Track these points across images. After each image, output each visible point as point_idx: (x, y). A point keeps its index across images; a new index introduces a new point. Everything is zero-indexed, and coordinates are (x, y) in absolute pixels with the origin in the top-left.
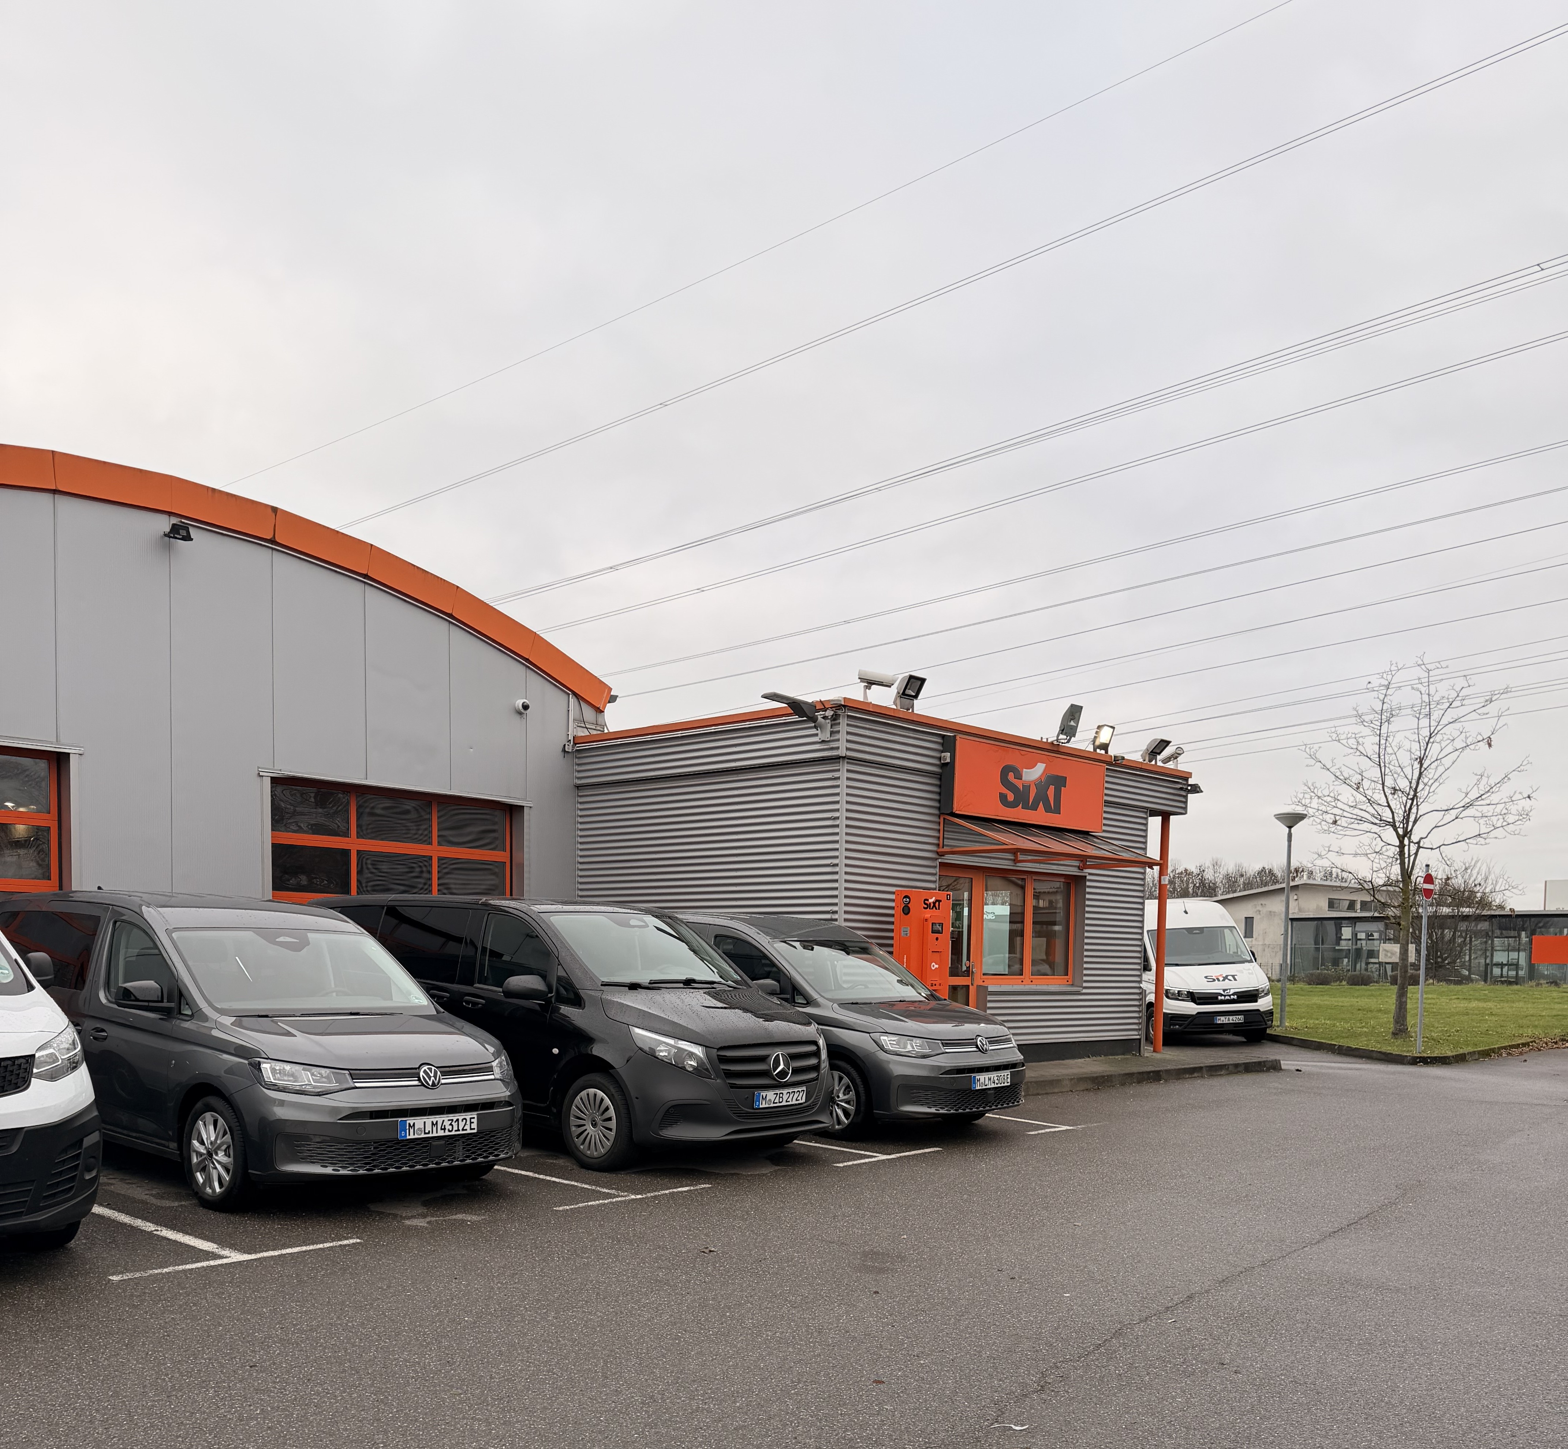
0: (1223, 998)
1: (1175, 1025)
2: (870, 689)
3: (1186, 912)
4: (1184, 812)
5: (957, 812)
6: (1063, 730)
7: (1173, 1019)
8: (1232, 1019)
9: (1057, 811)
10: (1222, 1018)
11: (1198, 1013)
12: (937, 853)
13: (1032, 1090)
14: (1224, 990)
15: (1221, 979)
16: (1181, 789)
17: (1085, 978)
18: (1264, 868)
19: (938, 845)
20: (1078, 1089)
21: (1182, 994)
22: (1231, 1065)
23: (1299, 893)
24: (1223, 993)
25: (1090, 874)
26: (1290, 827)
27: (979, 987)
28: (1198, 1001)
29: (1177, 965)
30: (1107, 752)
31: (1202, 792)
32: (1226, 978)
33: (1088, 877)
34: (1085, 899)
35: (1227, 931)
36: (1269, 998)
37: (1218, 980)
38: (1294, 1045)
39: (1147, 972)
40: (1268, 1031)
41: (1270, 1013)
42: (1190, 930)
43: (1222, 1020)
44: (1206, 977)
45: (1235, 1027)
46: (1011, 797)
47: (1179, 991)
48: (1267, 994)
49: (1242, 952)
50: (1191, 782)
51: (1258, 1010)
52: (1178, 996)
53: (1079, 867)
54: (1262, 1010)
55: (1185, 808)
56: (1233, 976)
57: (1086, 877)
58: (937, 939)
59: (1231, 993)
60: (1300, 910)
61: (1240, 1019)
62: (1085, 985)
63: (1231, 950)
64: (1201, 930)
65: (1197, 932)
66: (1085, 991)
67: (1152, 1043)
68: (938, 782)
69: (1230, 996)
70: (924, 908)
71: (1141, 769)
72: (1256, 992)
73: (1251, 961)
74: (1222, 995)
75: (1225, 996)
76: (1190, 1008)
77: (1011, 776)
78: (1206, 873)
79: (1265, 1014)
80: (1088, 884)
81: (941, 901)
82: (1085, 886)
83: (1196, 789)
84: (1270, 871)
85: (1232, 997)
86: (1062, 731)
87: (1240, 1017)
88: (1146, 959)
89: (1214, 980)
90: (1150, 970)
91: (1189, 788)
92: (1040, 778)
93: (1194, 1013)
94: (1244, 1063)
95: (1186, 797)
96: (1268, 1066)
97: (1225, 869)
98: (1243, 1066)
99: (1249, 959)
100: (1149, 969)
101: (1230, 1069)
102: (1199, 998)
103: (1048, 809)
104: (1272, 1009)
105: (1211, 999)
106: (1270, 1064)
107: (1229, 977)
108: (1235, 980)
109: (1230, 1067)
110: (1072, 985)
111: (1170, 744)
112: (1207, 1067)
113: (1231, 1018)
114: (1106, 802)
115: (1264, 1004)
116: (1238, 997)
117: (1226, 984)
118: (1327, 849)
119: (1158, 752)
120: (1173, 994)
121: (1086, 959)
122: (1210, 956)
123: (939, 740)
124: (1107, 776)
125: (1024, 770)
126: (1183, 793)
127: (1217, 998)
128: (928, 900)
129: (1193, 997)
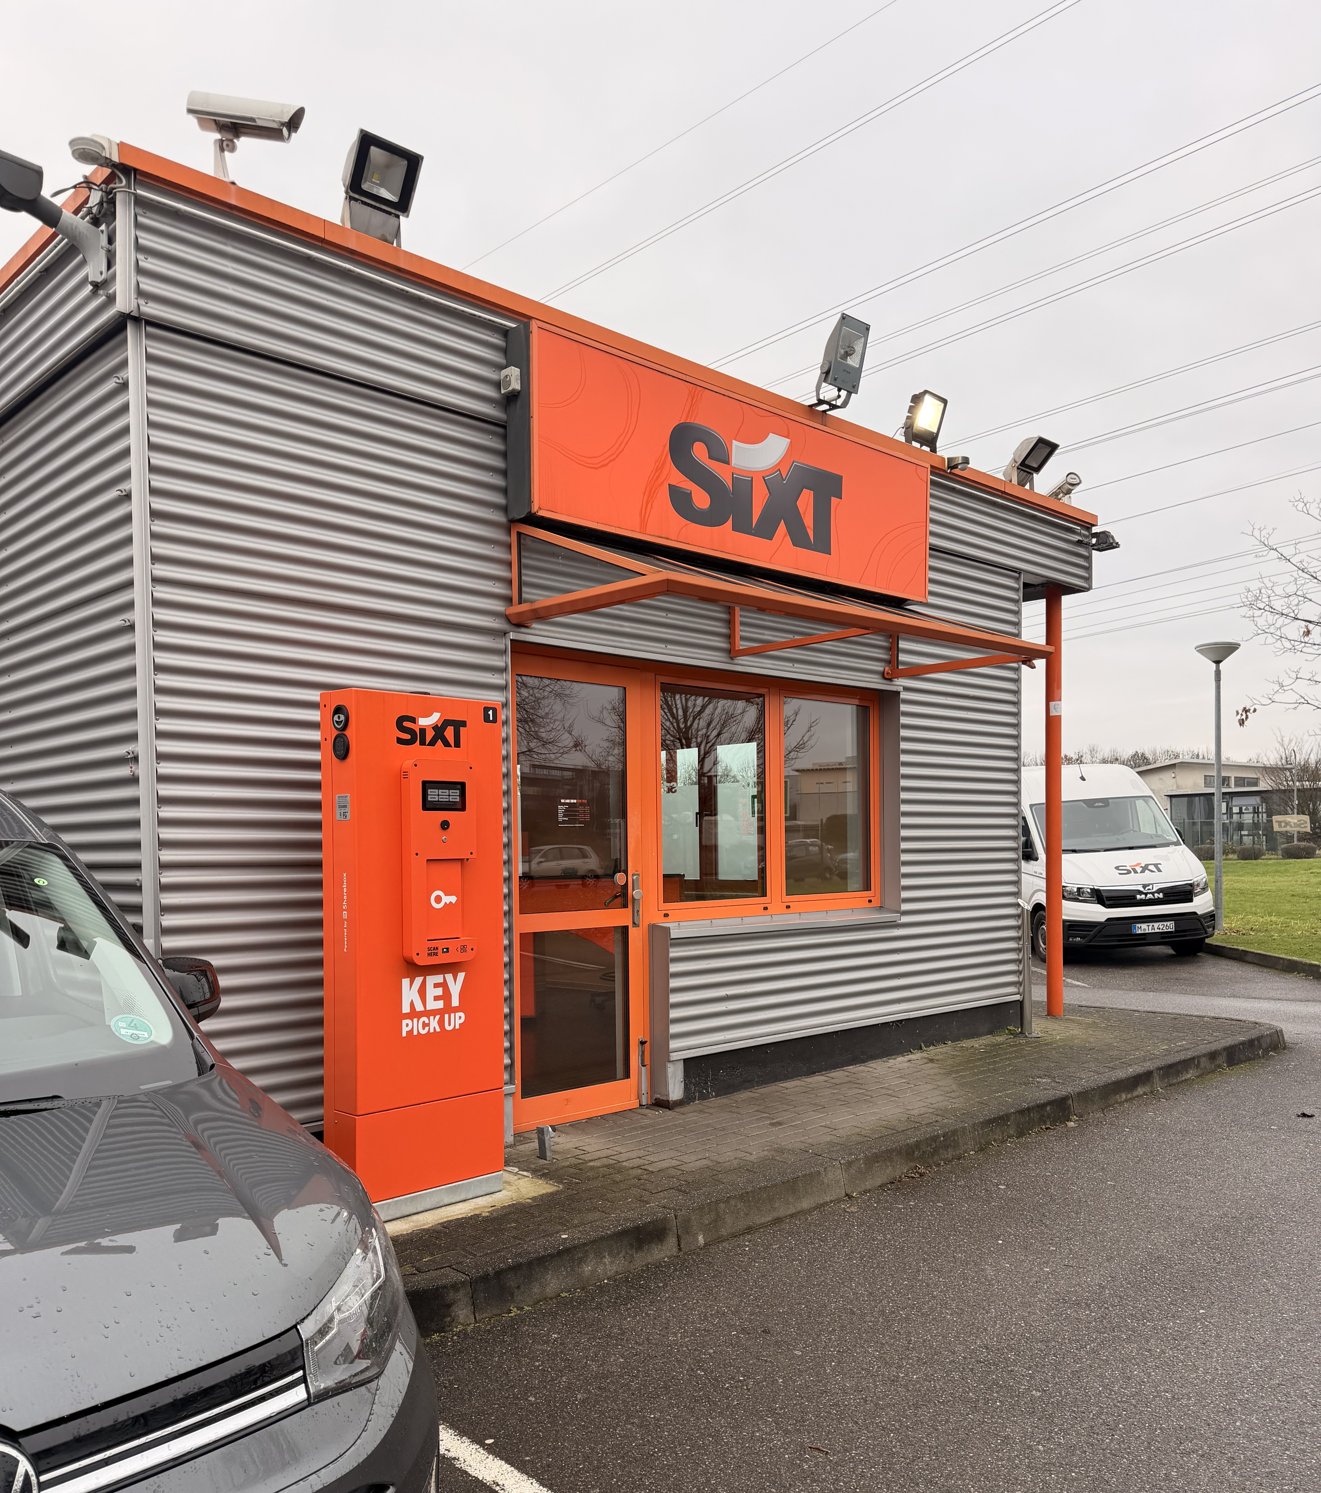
0: (1143, 896)
1: (1076, 937)
2: (233, 149)
3: (1083, 779)
4: (1086, 585)
5: (542, 513)
6: (827, 373)
7: (1072, 927)
8: (1157, 927)
9: (823, 544)
10: (1144, 926)
11: (1108, 920)
12: (507, 618)
13: (729, 1220)
14: (1144, 886)
15: (1139, 869)
16: (1079, 543)
17: (905, 894)
18: (1137, 752)
19: (508, 600)
20: (868, 1185)
21: (1083, 893)
22: (1204, 1055)
23: (1177, 770)
24: (1142, 889)
25: (906, 689)
26: (1218, 662)
27: (653, 928)
28: (1107, 903)
29: (1074, 851)
30: (934, 450)
31: (1117, 546)
32: (1145, 868)
33: (904, 695)
34: (898, 739)
35: (1140, 803)
36: (1208, 896)
37: (1136, 872)
38: (1250, 963)
39: (1032, 862)
40: (1207, 941)
41: (1211, 916)
42: (1090, 803)
43: (1144, 928)
44: (1117, 868)
45: (1162, 938)
46: (701, 500)
47: (1079, 889)
48: (1204, 889)
49: (1163, 830)
50: (1095, 530)
51: (1195, 913)
52: (1078, 896)
53: (883, 675)
54: (1199, 913)
55: (1088, 579)
56: (1156, 865)
57: (898, 693)
58: (445, 825)
59: (1154, 890)
60: (1178, 787)
61: (1169, 926)
62: (905, 907)
63: (1147, 828)
64: (1105, 801)
65: (1101, 804)
66: (905, 919)
67: (1044, 960)
68: (496, 444)
69: (1153, 893)
70: (400, 741)
71: (1004, 495)
72: (1190, 888)
73: (1177, 844)
74: (1140, 893)
75: (1146, 894)
76: (1097, 913)
77: (699, 452)
78: (1084, 758)
79: (1204, 918)
80: (903, 708)
81: (464, 724)
82: (898, 714)
83: (1106, 542)
84: (1143, 754)
85: (1156, 895)
86: (826, 375)
87: (1168, 923)
88: (1028, 844)
89: (1129, 872)
90: (1036, 859)
91: (1094, 541)
92: (777, 468)
93: (1103, 919)
94: (1226, 1049)
95: (1088, 559)
96: (1264, 1045)
97: (1102, 754)
98: (1225, 1054)
99: (1175, 840)
100: (1034, 857)
101: (1202, 1065)
102: (1109, 898)
103: (799, 539)
104: (1213, 911)
105: (1126, 899)
106: (1268, 1040)
107: (1150, 867)
108: (1159, 870)
109: (1203, 1060)
110: (881, 908)
111: (1057, 451)
112: (1159, 1069)
113: (1156, 925)
114: (933, 548)
115: (1201, 904)
116: (1164, 894)
117: (1147, 878)
118: (1294, 676)
119: (1035, 465)
120: (1071, 893)
121: (904, 857)
122: (1120, 837)
123: (496, 340)
124: (932, 496)
125: (735, 443)
126: (1082, 551)
127: (1135, 898)
128: (413, 720)
129: (1100, 897)
